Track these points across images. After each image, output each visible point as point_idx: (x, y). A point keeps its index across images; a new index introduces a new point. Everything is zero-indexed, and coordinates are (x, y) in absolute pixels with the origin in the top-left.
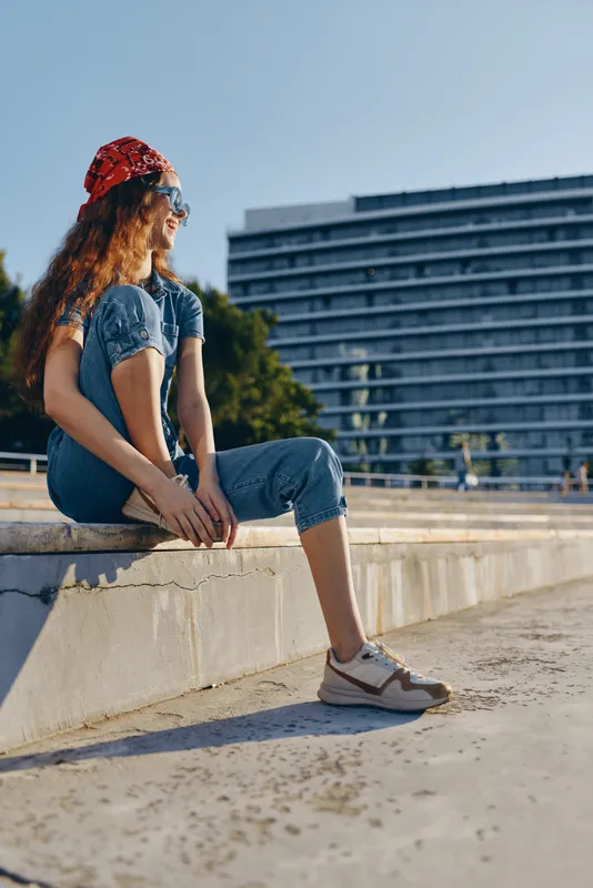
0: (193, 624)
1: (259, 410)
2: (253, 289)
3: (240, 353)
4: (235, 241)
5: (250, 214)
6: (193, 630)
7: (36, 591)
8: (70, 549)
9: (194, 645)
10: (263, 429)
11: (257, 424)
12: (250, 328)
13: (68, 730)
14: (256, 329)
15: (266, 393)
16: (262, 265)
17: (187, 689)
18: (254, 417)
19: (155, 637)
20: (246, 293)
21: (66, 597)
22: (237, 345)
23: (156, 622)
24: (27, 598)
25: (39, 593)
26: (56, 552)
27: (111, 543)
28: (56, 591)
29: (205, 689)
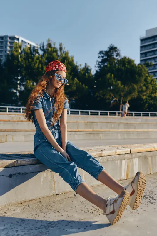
0: (54, 180)
1: (145, 93)
2: (148, 54)
3: (138, 78)
4: (142, 40)
5: (147, 31)
6: (54, 181)
8: (18, 165)
9: (54, 185)
10: (146, 99)
11: (144, 97)
12: (141, 70)
13: (16, 203)
14: (143, 70)
15: (147, 88)
16: (151, 47)
17: (52, 194)
18: (144, 96)
19: (42, 183)
20: (146, 56)
21: (16, 176)
22: (136, 76)
23: (42, 179)
24: (6, 177)
25: (9, 175)
26: (14, 166)
27: (30, 163)
28: (13, 175)
29: (57, 194)
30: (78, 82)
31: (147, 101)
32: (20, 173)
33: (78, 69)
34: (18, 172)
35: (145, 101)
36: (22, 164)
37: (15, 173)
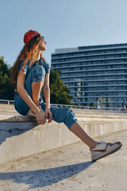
0: (42, 138)
1: (57, 92)
2: (56, 66)
5: (56, 50)
6: (42, 139)
7: (8, 130)
8: (16, 121)
9: (42, 143)
11: (57, 95)
13: (14, 161)
14: (57, 74)
15: (59, 88)
16: (59, 61)
17: (40, 152)
19: (34, 141)
21: (15, 131)
22: (53, 78)
23: (34, 137)
24: (6, 131)
25: (9, 130)
26: (12, 122)
27: (24, 120)
28: (12, 130)
29: (44, 152)
30: (8, 77)
31: (58, 98)
32: (17, 129)
33: (8, 68)
34: (16, 127)
35: (57, 97)
36: (19, 121)
37: (14, 128)
